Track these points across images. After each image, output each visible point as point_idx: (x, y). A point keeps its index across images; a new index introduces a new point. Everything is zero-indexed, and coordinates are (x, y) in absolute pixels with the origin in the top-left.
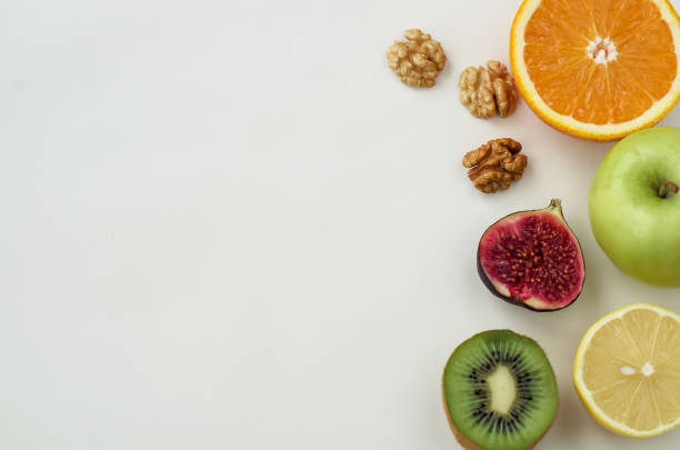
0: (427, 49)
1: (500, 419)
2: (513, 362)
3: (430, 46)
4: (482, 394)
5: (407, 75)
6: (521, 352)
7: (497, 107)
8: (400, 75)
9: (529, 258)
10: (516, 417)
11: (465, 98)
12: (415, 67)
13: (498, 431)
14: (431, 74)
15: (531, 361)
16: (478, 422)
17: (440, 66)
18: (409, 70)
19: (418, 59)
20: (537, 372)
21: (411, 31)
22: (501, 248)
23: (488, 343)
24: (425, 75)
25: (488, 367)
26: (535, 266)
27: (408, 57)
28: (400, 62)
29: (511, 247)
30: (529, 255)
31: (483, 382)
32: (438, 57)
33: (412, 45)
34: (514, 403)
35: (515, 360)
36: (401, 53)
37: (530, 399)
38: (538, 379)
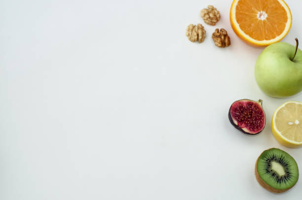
0: (215, 12)
1: (285, 177)
2: (273, 158)
3: (216, 12)
4: (274, 174)
5: (207, 20)
6: (273, 154)
7: (198, 38)
8: (204, 20)
9: (247, 115)
10: (288, 173)
11: (188, 34)
12: (210, 17)
13: (287, 181)
14: (215, 21)
15: (278, 155)
16: (280, 182)
17: (218, 19)
18: (208, 18)
19: (211, 15)
20: (282, 156)
21: (211, 6)
22: (238, 109)
23: (263, 159)
24: (213, 21)
25: (269, 165)
26: (248, 118)
27: (208, 13)
28: (205, 14)
29: (242, 110)
30: (247, 114)
31: (272, 171)
32: (218, 16)
33: (210, 10)
34: (284, 169)
35: (274, 158)
36: (206, 12)
37: (287, 165)
38: (284, 158)
